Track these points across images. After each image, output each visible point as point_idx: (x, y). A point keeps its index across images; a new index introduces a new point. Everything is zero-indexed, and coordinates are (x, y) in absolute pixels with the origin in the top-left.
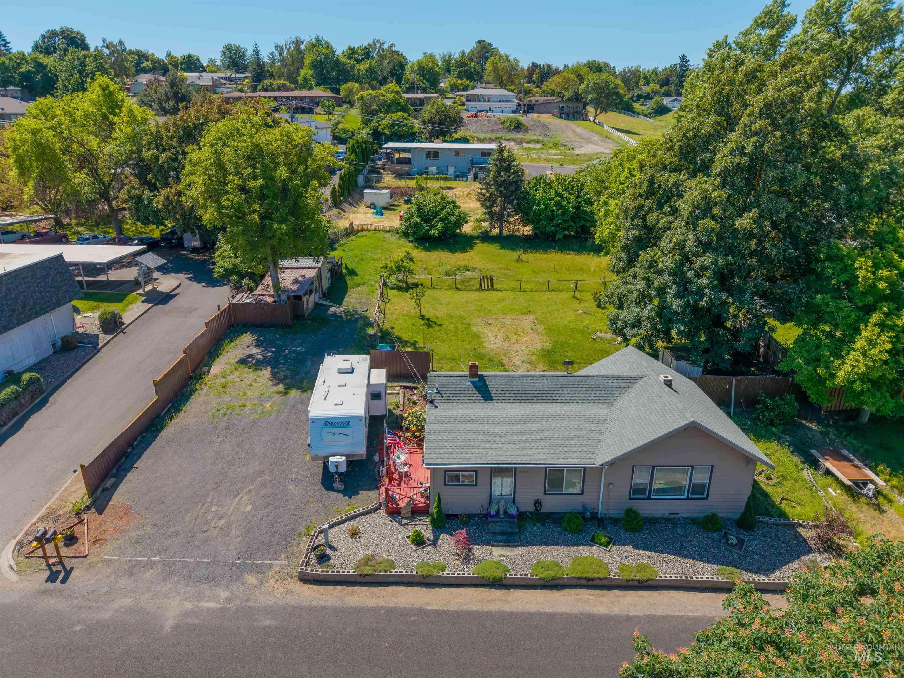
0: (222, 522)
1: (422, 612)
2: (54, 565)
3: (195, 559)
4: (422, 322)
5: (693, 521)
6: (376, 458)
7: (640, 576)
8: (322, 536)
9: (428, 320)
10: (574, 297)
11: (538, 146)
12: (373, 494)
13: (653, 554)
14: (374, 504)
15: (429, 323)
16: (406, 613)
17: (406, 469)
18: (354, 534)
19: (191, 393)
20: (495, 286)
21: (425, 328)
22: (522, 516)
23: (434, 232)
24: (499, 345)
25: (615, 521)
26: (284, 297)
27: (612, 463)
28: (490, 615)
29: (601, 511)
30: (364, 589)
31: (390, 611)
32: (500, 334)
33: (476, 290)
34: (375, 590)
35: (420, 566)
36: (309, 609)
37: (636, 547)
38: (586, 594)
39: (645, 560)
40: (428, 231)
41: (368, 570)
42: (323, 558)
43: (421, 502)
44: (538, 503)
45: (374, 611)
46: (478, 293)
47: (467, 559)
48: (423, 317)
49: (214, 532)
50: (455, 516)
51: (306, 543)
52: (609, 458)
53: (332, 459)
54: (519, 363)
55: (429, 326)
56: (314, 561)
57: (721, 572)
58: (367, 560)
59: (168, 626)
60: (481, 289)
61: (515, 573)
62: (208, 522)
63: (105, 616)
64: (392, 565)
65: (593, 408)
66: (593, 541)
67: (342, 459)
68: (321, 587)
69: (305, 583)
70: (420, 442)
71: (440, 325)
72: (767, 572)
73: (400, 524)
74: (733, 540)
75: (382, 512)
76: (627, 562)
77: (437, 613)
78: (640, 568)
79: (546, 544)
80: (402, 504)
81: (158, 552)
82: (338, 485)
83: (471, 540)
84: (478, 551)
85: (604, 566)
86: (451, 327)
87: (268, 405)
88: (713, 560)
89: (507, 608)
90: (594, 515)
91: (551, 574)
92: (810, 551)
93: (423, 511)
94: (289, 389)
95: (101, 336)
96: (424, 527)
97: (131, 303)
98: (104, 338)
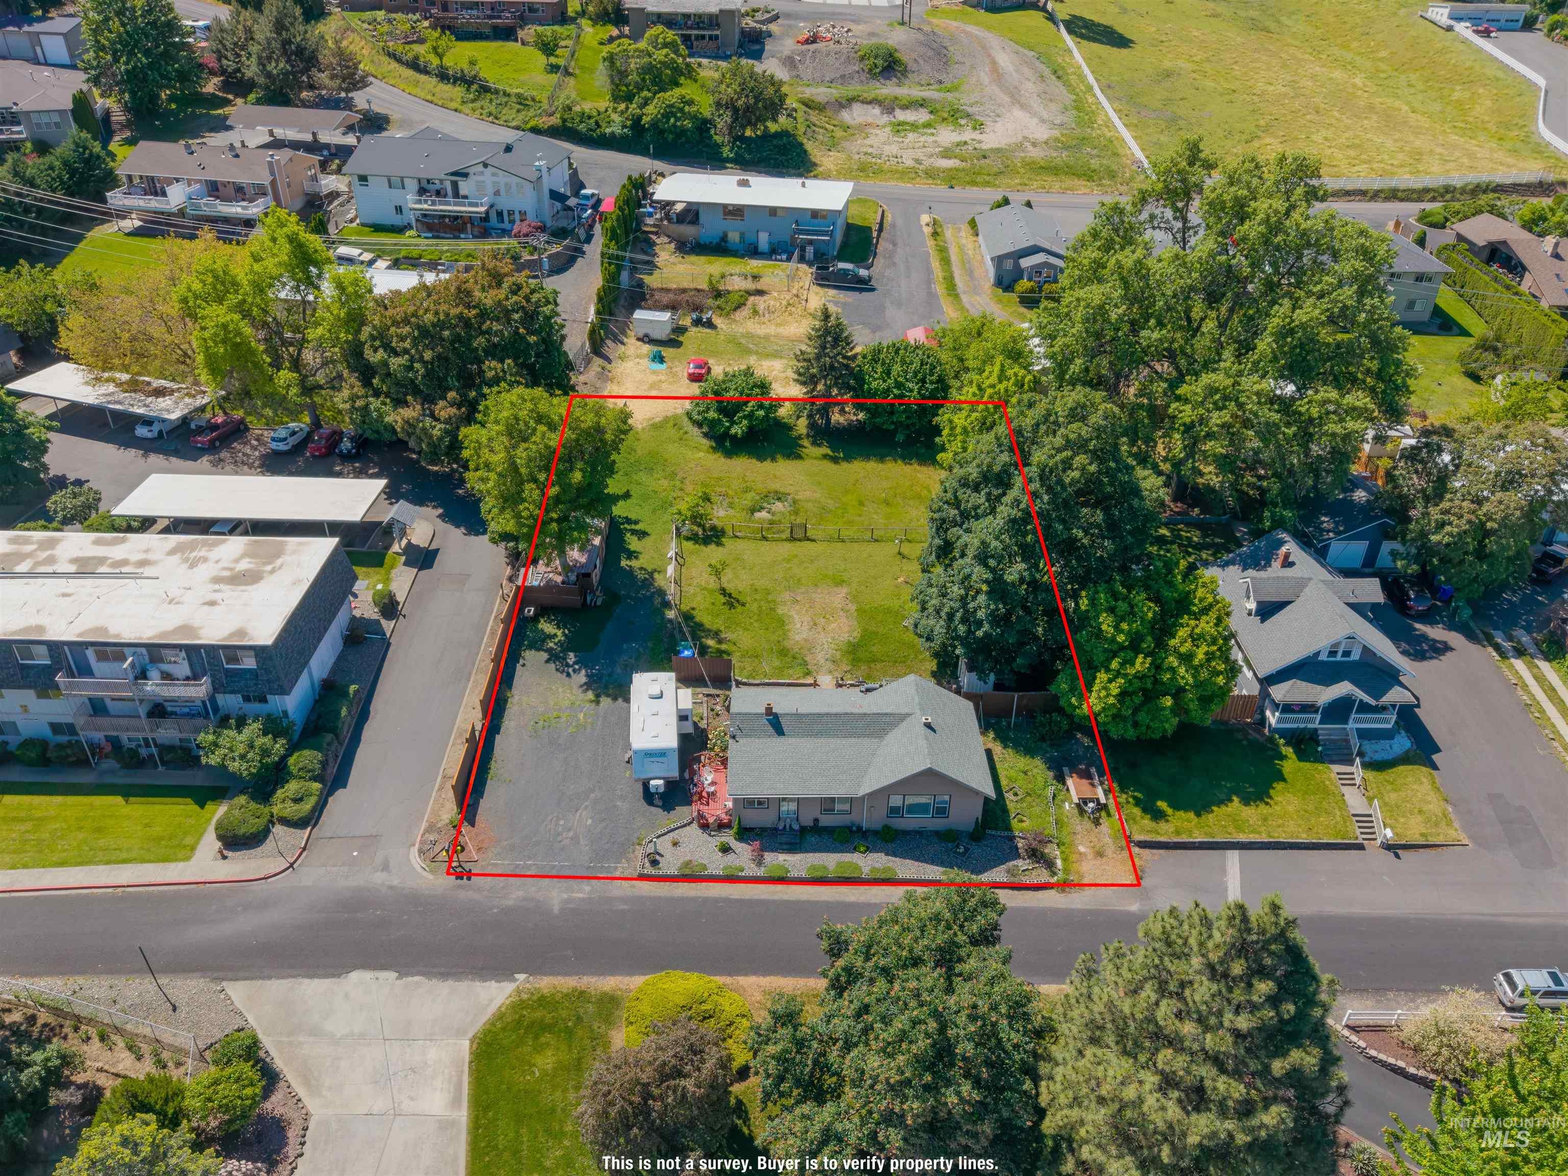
0: (571, 834)
1: (728, 901)
2: (456, 867)
4: (723, 599)
5: (937, 833)
6: (687, 775)
7: (883, 876)
8: (651, 845)
9: (730, 595)
10: (900, 553)
11: (922, 116)
12: (685, 809)
13: (898, 859)
14: (689, 819)
15: (731, 600)
16: (716, 900)
17: (712, 789)
18: (675, 844)
19: (506, 701)
20: (808, 534)
21: (726, 607)
22: (803, 829)
23: (737, 430)
24: (805, 635)
25: (876, 833)
26: (573, 578)
27: (871, 795)
28: (774, 901)
29: (865, 826)
30: (686, 884)
31: (706, 900)
32: (807, 619)
33: (786, 540)
34: (693, 885)
35: (724, 868)
36: (650, 898)
37: (887, 854)
39: (890, 865)
40: (729, 428)
41: (687, 871)
42: (654, 863)
43: (725, 819)
44: (816, 820)
45: (694, 900)
46: (788, 545)
47: (760, 862)
48: (723, 591)
49: (567, 842)
50: (751, 829)
51: (640, 852)
52: (868, 791)
53: (652, 782)
54: (822, 661)
55: (731, 606)
56: (647, 864)
57: (944, 873)
58: (687, 864)
59: (556, 910)
60: (792, 539)
61: (794, 874)
62: (559, 834)
63: (511, 903)
64: (705, 867)
65: (866, 741)
66: (855, 849)
67: (661, 782)
68: (656, 883)
69: (643, 880)
70: (724, 762)
71: (743, 605)
72: (979, 872)
73: (710, 835)
74: (962, 850)
75: (695, 825)
76: (877, 865)
77: (737, 901)
78: (886, 870)
79: (820, 851)
80: (711, 820)
81: (530, 858)
82: (657, 801)
83: (763, 849)
84: (769, 857)
85: (860, 868)
86: (755, 605)
87: (581, 716)
88: (942, 864)
89: (786, 897)
90: (860, 828)
91: (819, 874)
92: (1017, 856)
93: (729, 826)
94: (598, 696)
95: (383, 622)
96: (728, 837)
97: (392, 567)
98: (387, 626)
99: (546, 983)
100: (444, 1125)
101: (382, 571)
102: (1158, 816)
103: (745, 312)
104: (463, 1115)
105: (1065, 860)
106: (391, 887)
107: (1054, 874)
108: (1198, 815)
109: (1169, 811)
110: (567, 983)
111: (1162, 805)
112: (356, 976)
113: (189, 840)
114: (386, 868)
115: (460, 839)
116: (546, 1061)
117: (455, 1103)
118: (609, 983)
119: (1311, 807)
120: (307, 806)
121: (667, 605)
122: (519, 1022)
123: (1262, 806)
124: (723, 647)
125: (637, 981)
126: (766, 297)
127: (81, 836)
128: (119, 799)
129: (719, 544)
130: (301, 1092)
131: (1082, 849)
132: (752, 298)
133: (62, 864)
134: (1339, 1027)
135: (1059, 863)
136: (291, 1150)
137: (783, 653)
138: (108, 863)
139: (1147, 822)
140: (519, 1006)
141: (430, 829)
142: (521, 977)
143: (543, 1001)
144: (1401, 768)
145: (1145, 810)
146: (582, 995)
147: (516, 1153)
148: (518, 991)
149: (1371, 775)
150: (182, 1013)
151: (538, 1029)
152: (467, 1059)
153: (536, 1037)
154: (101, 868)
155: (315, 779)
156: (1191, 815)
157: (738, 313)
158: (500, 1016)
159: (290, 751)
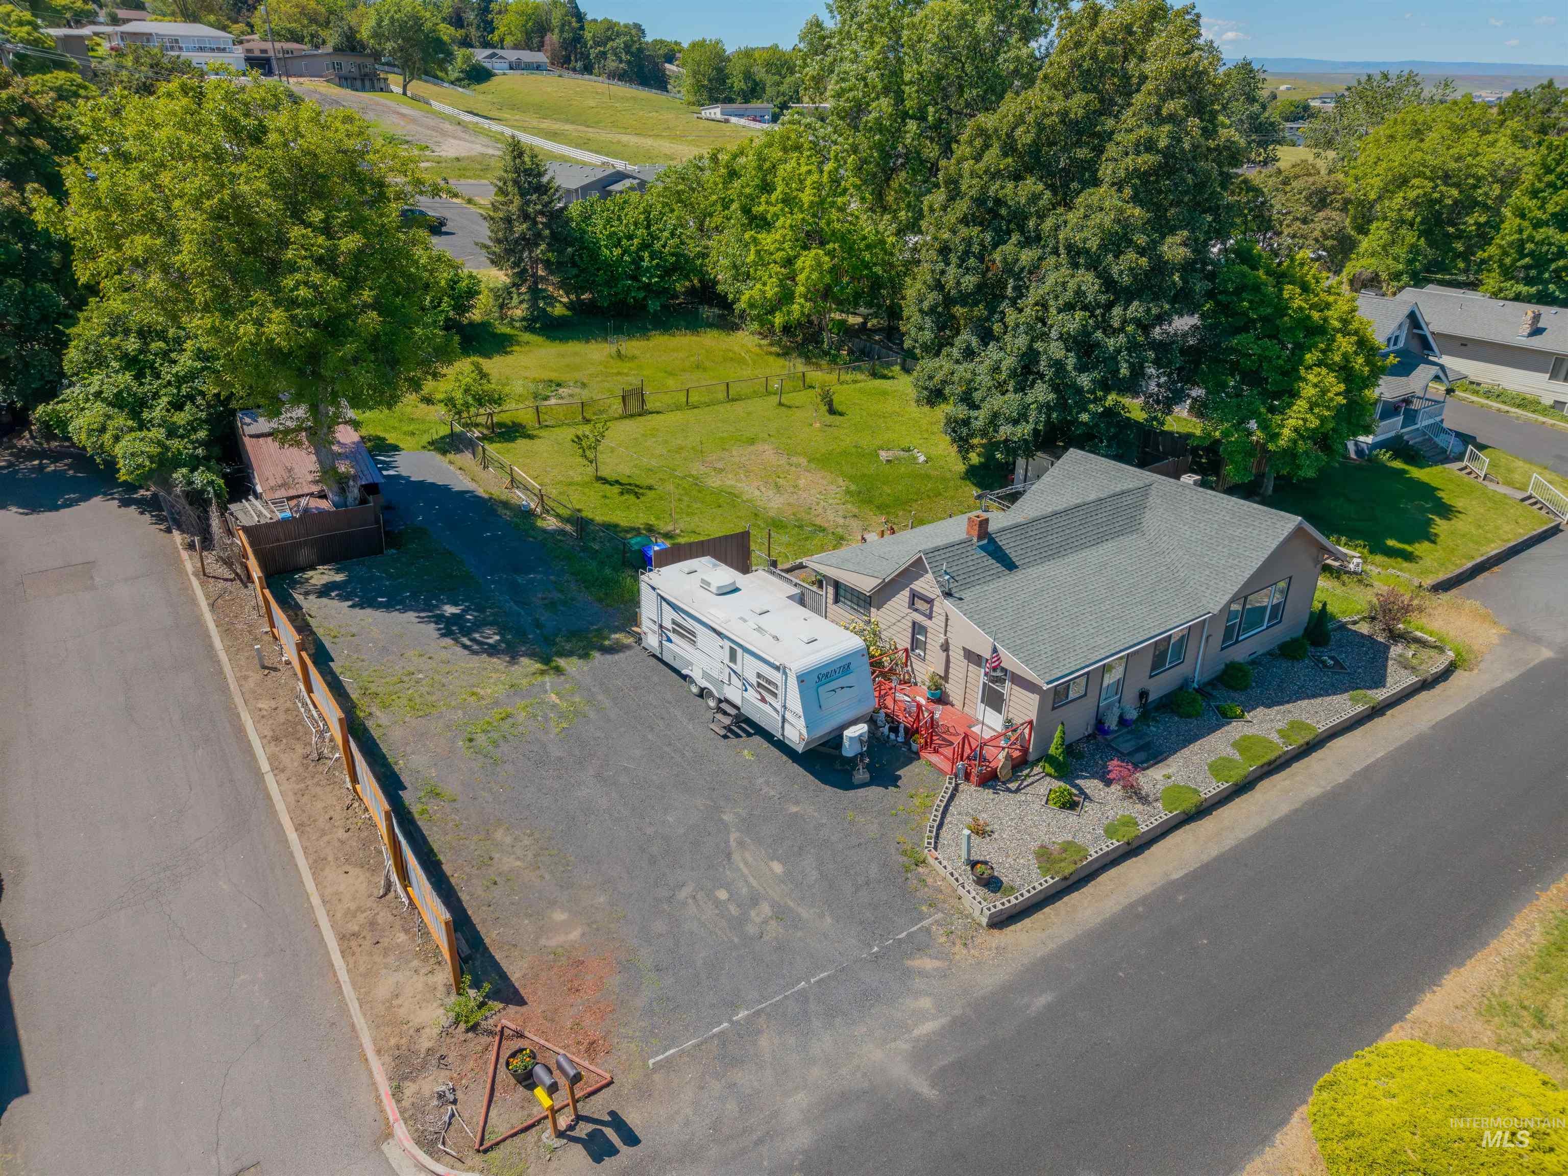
0: (766, 908)
2: (571, 1128)
3: (808, 982)
4: (615, 489)
7: (1304, 738)
9: (619, 483)
10: (781, 404)
12: (917, 768)
13: (1288, 706)
14: (948, 779)
15: (624, 487)
18: (981, 831)
20: (649, 406)
21: (631, 496)
25: (1213, 685)
26: (355, 492)
29: (1198, 678)
30: (1075, 895)
32: (758, 483)
33: (620, 418)
34: (1089, 890)
35: (1110, 832)
38: (1280, 780)
39: (1290, 717)
41: (1067, 867)
44: (1144, 693)
47: (1140, 797)
48: (605, 481)
49: (776, 928)
53: (849, 734)
55: (633, 492)
57: (1355, 700)
58: (1045, 856)
60: (627, 415)
61: (1206, 790)
64: (1080, 847)
67: (863, 728)
68: (1027, 922)
69: (1001, 929)
73: (1009, 790)
74: (1328, 661)
75: (967, 787)
76: (1278, 725)
78: (1296, 727)
80: (996, 761)
81: (732, 1007)
82: (861, 777)
85: (1268, 739)
87: (554, 699)
88: (1336, 689)
92: (1384, 646)
102: (1406, 556)
107: (1441, 649)
108: (1433, 542)
129: (531, 437)
135: (1423, 636)
145: (1388, 555)
156: (1427, 544)
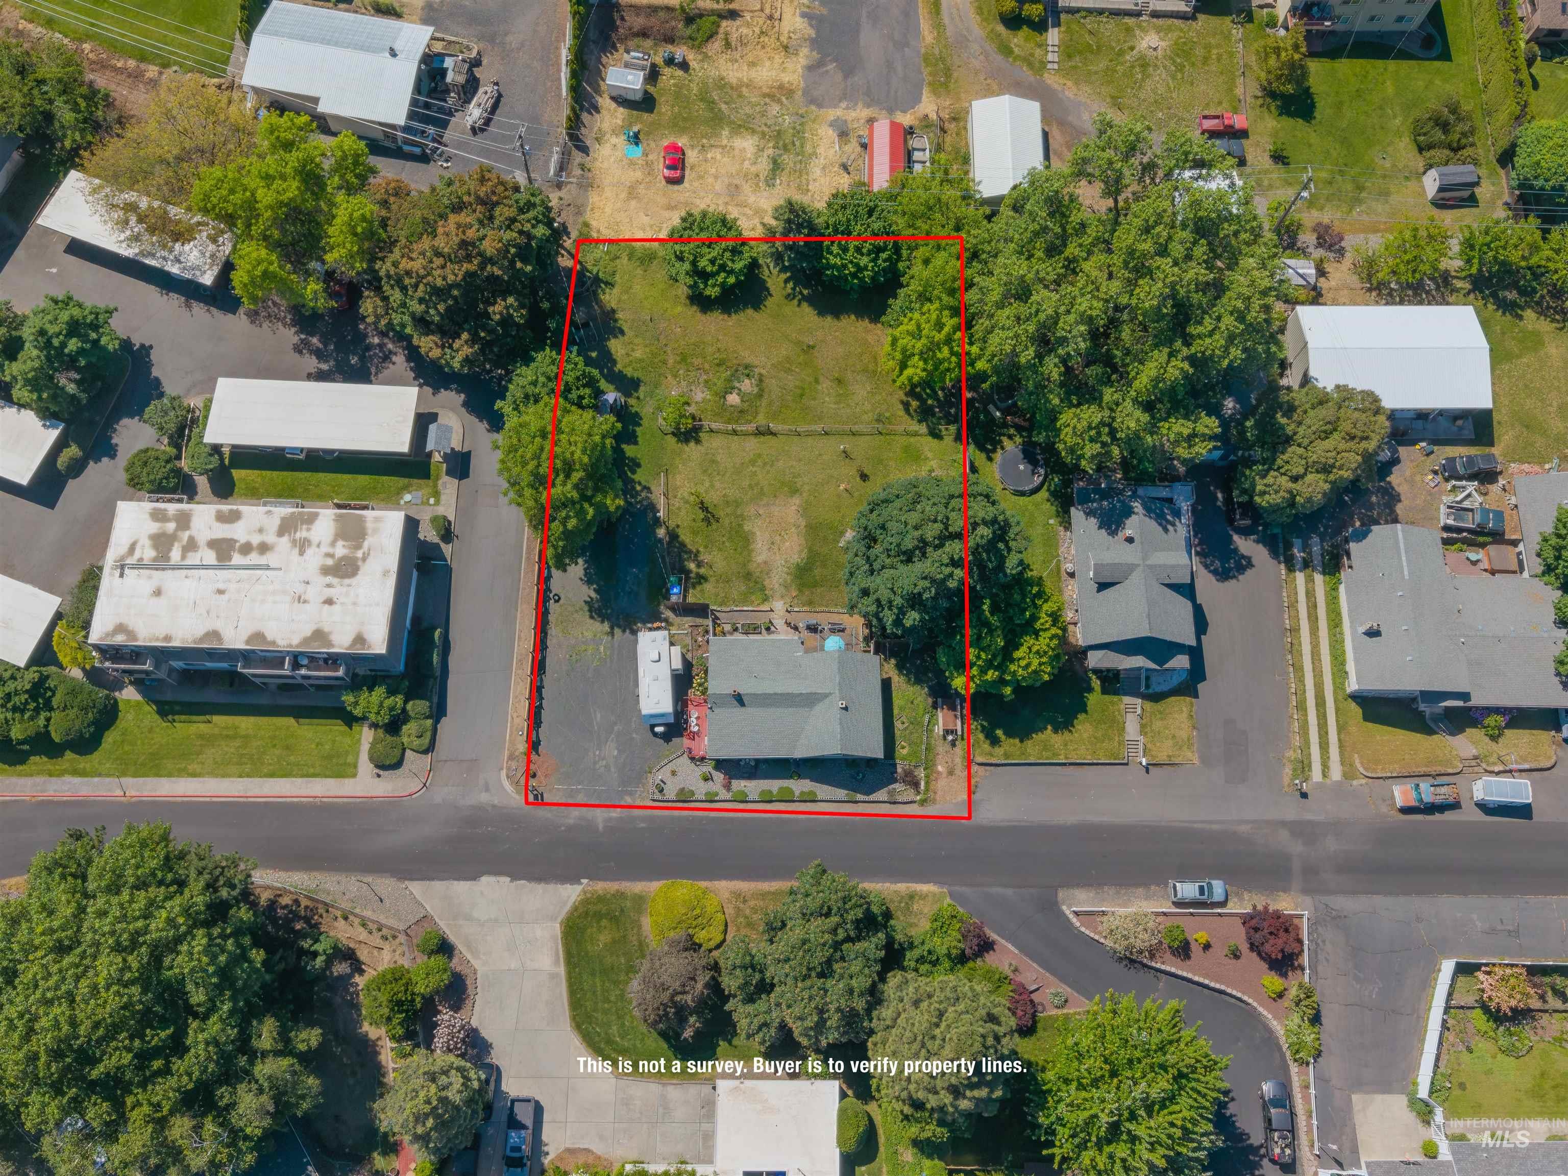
0: (604, 763)
4: (701, 515)
7: (808, 796)
8: (658, 775)
9: (707, 510)
10: (845, 451)
12: (679, 740)
13: (818, 785)
14: (681, 750)
15: (708, 515)
18: (674, 773)
21: (704, 524)
32: (766, 536)
33: (753, 434)
35: (706, 794)
37: (811, 781)
39: (813, 789)
41: (682, 797)
42: (661, 791)
46: (754, 441)
47: (728, 787)
48: (702, 505)
51: (650, 779)
53: (656, 729)
54: (777, 586)
55: (709, 523)
56: (656, 792)
57: (847, 795)
58: (682, 788)
60: (758, 433)
61: (751, 797)
63: (571, 822)
64: (693, 793)
66: (791, 777)
67: (662, 728)
69: (653, 802)
71: (718, 521)
72: (869, 794)
73: (696, 765)
74: (860, 776)
75: (686, 758)
78: (810, 793)
79: (768, 778)
83: (731, 777)
84: (735, 783)
85: (793, 792)
86: (727, 521)
87: (602, 649)
88: (846, 787)
90: (795, 760)
92: (896, 782)
93: (708, 759)
94: (612, 628)
95: (443, 545)
96: (708, 768)
97: (438, 478)
98: (447, 549)
99: (601, 887)
100: (553, 976)
101: (430, 482)
102: (995, 741)
103: (716, 45)
104: (562, 970)
105: (927, 783)
106: (494, 806)
107: (919, 793)
108: (1022, 741)
109: (1003, 737)
110: (612, 887)
111: (999, 732)
112: (485, 879)
113: (350, 759)
114: (487, 789)
115: (532, 767)
116: (604, 938)
117: (557, 962)
118: (638, 887)
119: (1099, 734)
120: (426, 740)
121: (657, 522)
122: (587, 913)
123: (1066, 733)
124: (702, 571)
125: (655, 886)
126: (738, 22)
127: (277, 752)
128: (291, 721)
129: (698, 441)
130: (469, 957)
131: (940, 768)
132: (724, 23)
133: (272, 775)
134: (1067, 912)
135: (923, 784)
136: (470, 990)
137: (748, 576)
138: (302, 776)
139: (986, 746)
140: (586, 902)
141: (511, 757)
142: (585, 881)
143: (601, 899)
144: (1173, 699)
145: (987, 737)
146: (621, 895)
147: (594, 993)
148: (585, 892)
149: (1148, 705)
150: (387, 902)
151: (598, 916)
152: (559, 935)
153: (598, 922)
154: (299, 780)
155: (427, 718)
156: (1017, 741)
157: (709, 45)
158: (575, 908)
159: (406, 702)
